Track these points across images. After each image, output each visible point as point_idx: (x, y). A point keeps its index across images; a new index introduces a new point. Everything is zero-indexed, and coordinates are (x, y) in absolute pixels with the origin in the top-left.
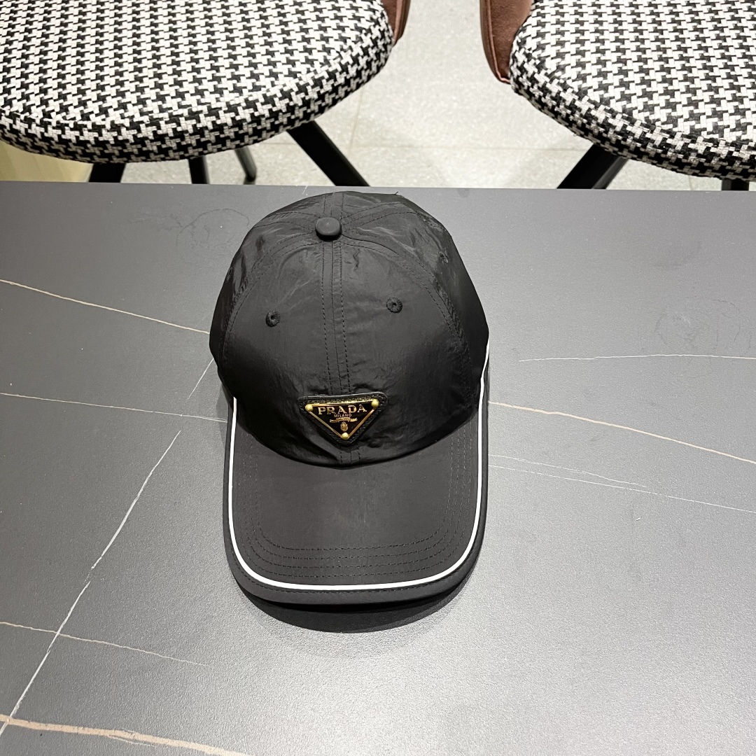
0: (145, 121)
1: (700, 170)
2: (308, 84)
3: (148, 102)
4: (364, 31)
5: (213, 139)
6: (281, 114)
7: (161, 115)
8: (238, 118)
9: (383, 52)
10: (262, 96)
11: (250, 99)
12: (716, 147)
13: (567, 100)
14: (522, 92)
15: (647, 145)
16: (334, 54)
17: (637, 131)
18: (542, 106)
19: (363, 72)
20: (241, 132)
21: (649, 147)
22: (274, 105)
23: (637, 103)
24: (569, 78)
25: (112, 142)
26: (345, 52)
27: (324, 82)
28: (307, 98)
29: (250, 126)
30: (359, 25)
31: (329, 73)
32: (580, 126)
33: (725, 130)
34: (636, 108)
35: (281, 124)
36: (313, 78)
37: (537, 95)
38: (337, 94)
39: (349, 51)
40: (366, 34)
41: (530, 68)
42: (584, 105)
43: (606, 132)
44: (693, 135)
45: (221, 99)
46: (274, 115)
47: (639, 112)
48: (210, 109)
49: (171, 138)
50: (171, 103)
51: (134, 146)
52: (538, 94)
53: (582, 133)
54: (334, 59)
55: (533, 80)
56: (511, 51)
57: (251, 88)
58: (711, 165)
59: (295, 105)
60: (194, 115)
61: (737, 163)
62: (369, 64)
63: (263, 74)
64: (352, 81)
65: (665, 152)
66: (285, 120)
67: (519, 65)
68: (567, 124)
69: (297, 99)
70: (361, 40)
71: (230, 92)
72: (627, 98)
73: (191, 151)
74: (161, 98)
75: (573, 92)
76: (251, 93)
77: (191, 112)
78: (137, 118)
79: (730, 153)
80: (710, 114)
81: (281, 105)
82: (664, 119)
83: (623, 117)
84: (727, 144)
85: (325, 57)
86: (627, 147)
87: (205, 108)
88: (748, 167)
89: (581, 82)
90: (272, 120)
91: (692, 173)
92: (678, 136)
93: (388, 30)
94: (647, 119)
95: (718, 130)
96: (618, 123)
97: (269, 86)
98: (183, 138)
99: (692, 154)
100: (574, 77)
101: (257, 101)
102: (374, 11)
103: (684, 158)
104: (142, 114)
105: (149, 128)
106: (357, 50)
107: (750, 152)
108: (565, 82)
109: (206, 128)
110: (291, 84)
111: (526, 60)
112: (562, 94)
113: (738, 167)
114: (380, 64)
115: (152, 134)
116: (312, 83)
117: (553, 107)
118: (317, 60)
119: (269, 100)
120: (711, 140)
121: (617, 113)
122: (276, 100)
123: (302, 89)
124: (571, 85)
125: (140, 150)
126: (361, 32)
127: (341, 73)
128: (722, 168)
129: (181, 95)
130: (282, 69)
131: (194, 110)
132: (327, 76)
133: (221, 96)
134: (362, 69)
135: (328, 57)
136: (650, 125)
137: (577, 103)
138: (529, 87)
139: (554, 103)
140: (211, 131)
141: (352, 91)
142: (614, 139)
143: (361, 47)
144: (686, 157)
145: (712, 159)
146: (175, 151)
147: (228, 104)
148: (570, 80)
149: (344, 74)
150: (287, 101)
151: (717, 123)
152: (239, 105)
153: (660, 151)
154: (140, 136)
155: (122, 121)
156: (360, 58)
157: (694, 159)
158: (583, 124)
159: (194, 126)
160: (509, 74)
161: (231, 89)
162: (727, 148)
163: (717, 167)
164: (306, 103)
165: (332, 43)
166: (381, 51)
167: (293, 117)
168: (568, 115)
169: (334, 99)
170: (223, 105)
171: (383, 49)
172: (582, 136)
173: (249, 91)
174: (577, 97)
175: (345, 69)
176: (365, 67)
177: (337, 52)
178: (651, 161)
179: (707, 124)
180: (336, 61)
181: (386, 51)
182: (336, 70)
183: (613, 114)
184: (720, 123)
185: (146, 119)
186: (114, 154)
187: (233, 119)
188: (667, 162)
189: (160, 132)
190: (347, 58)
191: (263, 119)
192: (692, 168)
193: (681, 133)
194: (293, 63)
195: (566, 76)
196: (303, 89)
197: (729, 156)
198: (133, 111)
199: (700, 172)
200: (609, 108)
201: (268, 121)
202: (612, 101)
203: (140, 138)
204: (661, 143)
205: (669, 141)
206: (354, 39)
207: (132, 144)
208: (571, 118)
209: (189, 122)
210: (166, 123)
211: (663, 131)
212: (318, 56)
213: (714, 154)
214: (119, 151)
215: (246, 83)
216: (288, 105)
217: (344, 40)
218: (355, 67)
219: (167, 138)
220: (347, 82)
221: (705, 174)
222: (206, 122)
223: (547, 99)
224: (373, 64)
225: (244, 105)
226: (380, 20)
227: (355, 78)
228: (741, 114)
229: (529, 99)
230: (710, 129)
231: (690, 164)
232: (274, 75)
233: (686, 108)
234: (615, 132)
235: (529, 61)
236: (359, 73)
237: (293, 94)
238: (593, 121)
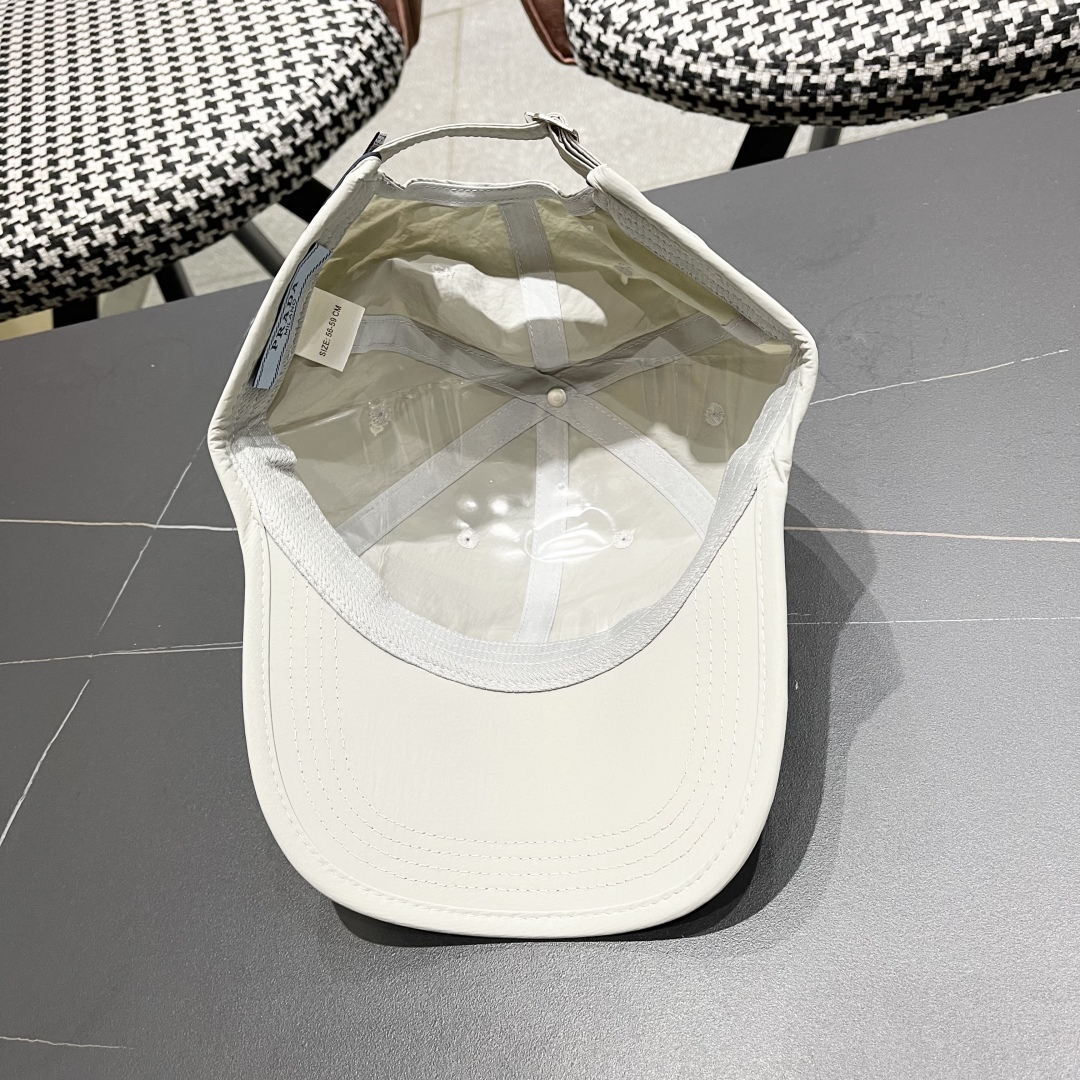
0: (43, 243)
1: (876, 112)
2: (273, 136)
3: (43, 215)
4: (347, 42)
5: (150, 247)
6: (241, 188)
7: (64, 230)
8: (178, 208)
9: (388, 67)
10: (206, 169)
11: (190, 176)
12: (888, 69)
13: (652, 60)
14: (594, 69)
15: (782, 95)
16: (305, 84)
17: (762, 77)
18: (623, 82)
19: (360, 102)
20: (189, 228)
21: (788, 96)
22: (227, 177)
23: (753, 35)
24: (648, 28)
25: (7, 286)
26: (322, 76)
27: (297, 127)
28: (277, 156)
29: (200, 215)
30: (339, 35)
31: (301, 113)
32: (682, 94)
33: (894, 39)
34: (753, 43)
35: (248, 203)
36: (279, 126)
37: (612, 68)
38: (324, 141)
39: (329, 76)
40: (351, 46)
41: (593, 30)
42: (677, 61)
43: (720, 92)
44: (847, 61)
45: (147, 186)
46: (231, 192)
47: (759, 47)
48: (132, 204)
49: (88, 259)
50: (76, 209)
51: (39, 284)
52: (612, 64)
53: (689, 104)
54: (307, 91)
55: (600, 46)
56: (563, 13)
57: (188, 160)
58: (888, 100)
59: (261, 170)
60: (111, 219)
61: (927, 87)
62: (366, 88)
63: (203, 136)
64: (344, 118)
65: (813, 98)
66: (252, 197)
67: (578, 29)
68: (664, 97)
69: (262, 161)
70: (345, 55)
71: (159, 173)
72: (737, 32)
73: (124, 273)
74: (61, 205)
75: (658, 46)
76: (189, 168)
77: (105, 215)
78: (33, 241)
79: (911, 72)
80: (866, 21)
81: (238, 175)
82: (798, 48)
83: (737, 63)
84: (902, 60)
85: (292, 91)
86: (757, 107)
87: (125, 205)
88: (946, 88)
89: (665, 28)
90: (232, 200)
91: (864, 121)
92: (825, 68)
93: (389, 34)
94: (772, 55)
95: (883, 41)
96: (732, 73)
97: (214, 151)
98: (105, 256)
99: (854, 89)
100: (656, 23)
101: (200, 176)
102: (359, 11)
103: (843, 99)
104: (37, 234)
105: (52, 252)
106: (341, 70)
107: (941, 63)
108: (644, 35)
109: (134, 233)
110: (247, 141)
111: (585, 20)
112: (644, 55)
113: (931, 92)
114: (386, 85)
115: (58, 260)
116: (278, 132)
117: (638, 77)
118: (281, 98)
119: (217, 172)
120: (876, 61)
121: (726, 59)
122: (228, 169)
123: (265, 144)
124: (652, 37)
125: (49, 287)
126: (343, 44)
127: (321, 109)
128: (907, 98)
129: (87, 194)
130: (231, 122)
131: (110, 210)
132: (299, 118)
133: (146, 182)
134: (356, 96)
135: (298, 91)
136: (779, 63)
137: (668, 61)
138: (599, 59)
139: (637, 70)
140: (143, 236)
141: (350, 133)
142: (734, 100)
143: (347, 65)
144: (847, 97)
145: (886, 90)
146: (100, 278)
147: (158, 191)
148: (651, 30)
149: (328, 110)
150: (245, 167)
151: (878, 32)
152: (174, 188)
153: (805, 99)
154: (42, 266)
155: (11, 252)
156: (348, 82)
157: (860, 97)
158: (685, 91)
159: (116, 234)
160: (571, 49)
161: (160, 168)
162: (904, 66)
163: (899, 100)
164: (278, 164)
165: (301, 70)
166: (382, 65)
167: (263, 189)
168: (660, 84)
169: (321, 150)
170: (150, 194)
171: (386, 63)
172: (690, 109)
173: (187, 165)
174: (664, 52)
175: (326, 101)
176: (361, 93)
177: (311, 80)
178: (798, 118)
179: (864, 37)
180: (310, 93)
181: (392, 64)
182: (313, 107)
183: (721, 60)
184: (884, 31)
185: (44, 240)
186: (15, 302)
187: (171, 211)
188: (822, 114)
189: (69, 254)
190: (327, 86)
191: (216, 201)
192: (862, 113)
193: (828, 63)
194: (244, 111)
195: (643, 25)
196: (267, 145)
197: (911, 78)
198: (24, 233)
199: (877, 116)
200: (713, 55)
201: (226, 203)
202: (716, 43)
203: (43, 270)
204: (803, 86)
205: (814, 79)
206: (334, 56)
207: (35, 281)
208: (666, 86)
209: (106, 230)
210: (75, 238)
211: (800, 66)
212: (282, 93)
213: (887, 81)
214: (21, 295)
215: (180, 155)
216: (248, 173)
217: (318, 61)
218: (344, 97)
219: (81, 261)
220: (336, 121)
221: (886, 117)
222: (132, 224)
223: (627, 69)
224: (373, 86)
225: (182, 186)
226: (370, 21)
227: (348, 113)
228: (913, 9)
229: (606, 78)
230: (871, 43)
231: (856, 107)
232: (220, 134)
233: (828, 22)
234: (733, 89)
235: (588, 19)
236: (352, 104)
237: (252, 155)
238: (698, 82)
